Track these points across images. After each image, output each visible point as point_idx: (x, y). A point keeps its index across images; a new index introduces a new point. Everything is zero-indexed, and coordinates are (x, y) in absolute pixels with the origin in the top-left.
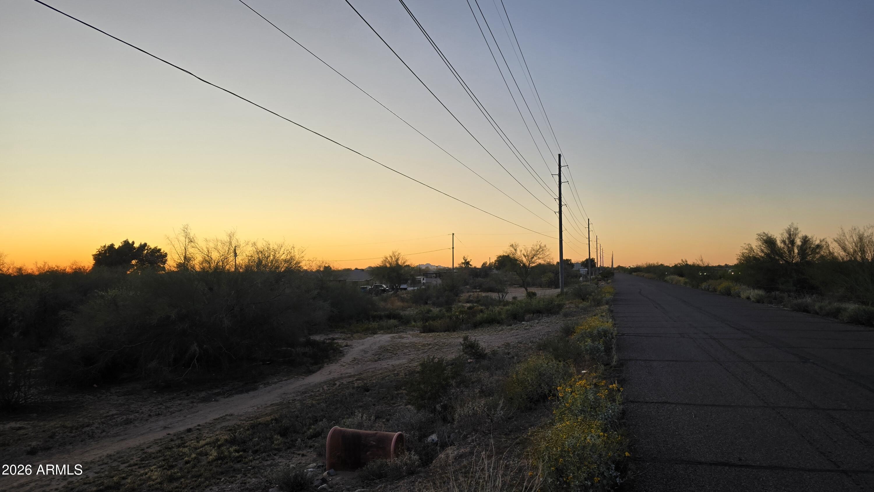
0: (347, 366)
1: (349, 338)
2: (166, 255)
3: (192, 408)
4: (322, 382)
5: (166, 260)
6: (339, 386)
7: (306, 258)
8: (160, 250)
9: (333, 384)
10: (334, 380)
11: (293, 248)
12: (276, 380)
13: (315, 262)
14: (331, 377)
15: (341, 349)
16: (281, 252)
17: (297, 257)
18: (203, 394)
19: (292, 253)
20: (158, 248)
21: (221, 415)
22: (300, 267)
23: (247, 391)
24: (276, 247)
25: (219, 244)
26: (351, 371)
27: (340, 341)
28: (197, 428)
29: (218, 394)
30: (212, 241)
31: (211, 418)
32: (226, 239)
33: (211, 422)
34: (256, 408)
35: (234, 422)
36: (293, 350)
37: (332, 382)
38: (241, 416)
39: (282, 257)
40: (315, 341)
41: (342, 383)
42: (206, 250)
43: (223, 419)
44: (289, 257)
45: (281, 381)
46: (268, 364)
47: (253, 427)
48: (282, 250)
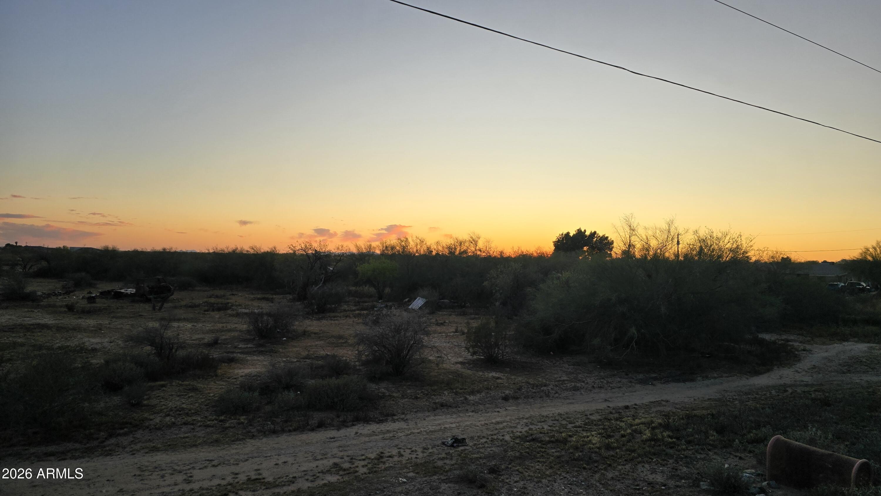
0: (804, 373)
1: (808, 341)
2: (612, 242)
3: (630, 387)
4: (770, 386)
5: (613, 247)
6: (791, 393)
7: (755, 247)
8: (607, 237)
9: (784, 391)
10: (785, 385)
11: (739, 237)
12: (716, 375)
13: (767, 252)
14: (782, 382)
15: (797, 353)
16: (726, 241)
17: (745, 246)
18: (641, 376)
19: (739, 242)
20: (606, 236)
21: (657, 400)
22: (747, 257)
23: (684, 381)
24: (720, 235)
25: (658, 231)
26: (807, 379)
27: (796, 344)
28: (634, 406)
29: (655, 379)
30: (651, 229)
31: (647, 400)
32: (665, 226)
33: (647, 404)
34: (693, 400)
35: (669, 409)
36: (736, 346)
37: (783, 388)
38: (676, 404)
39: (727, 246)
40: (763, 340)
41: (796, 391)
42: (645, 237)
43: (658, 403)
44: (735, 246)
45: (722, 377)
46: (708, 357)
47: (688, 417)
48: (727, 238)
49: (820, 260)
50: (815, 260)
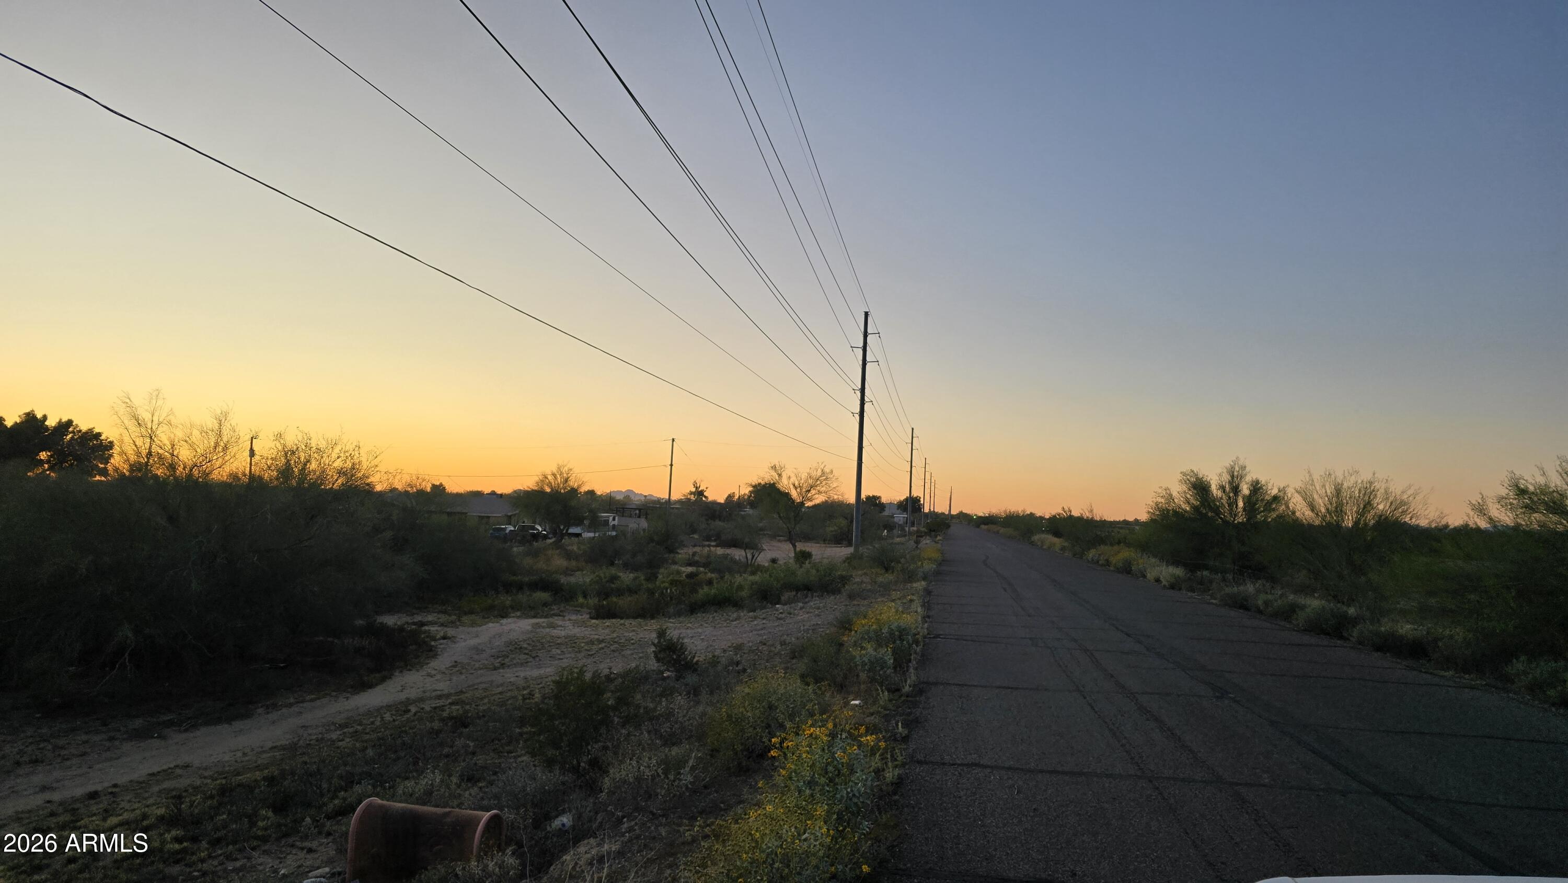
0: (438, 677)
1: (452, 622)
2: (111, 445)
3: (108, 749)
4: (382, 707)
5: (111, 456)
6: (415, 714)
7: (382, 468)
8: (99, 434)
9: (404, 711)
10: (408, 702)
11: (357, 448)
12: (292, 700)
13: (400, 476)
14: (403, 696)
15: (433, 643)
16: (334, 455)
17: (365, 467)
18: (138, 723)
19: (355, 457)
20: (97, 430)
21: (165, 767)
22: (368, 484)
23: (230, 720)
24: (323, 445)
25: (196, 433)
26: (443, 686)
27: (433, 629)
28: (110, 790)
29: (170, 724)
30: (181, 426)
31: (142, 771)
32: (211, 423)
33: (141, 779)
34: (239, 754)
35: (188, 782)
36: (336, 641)
37: (403, 707)
38: (206, 769)
39: (336, 464)
40: (383, 626)
41: (423, 709)
42: (167, 443)
43: (167, 774)
44: (349, 464)
45: (302, 702)
46: (282, 668)
47: (223, 791)
48: (337, 450)
49: (487, 490)
50: (479, 490)
